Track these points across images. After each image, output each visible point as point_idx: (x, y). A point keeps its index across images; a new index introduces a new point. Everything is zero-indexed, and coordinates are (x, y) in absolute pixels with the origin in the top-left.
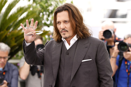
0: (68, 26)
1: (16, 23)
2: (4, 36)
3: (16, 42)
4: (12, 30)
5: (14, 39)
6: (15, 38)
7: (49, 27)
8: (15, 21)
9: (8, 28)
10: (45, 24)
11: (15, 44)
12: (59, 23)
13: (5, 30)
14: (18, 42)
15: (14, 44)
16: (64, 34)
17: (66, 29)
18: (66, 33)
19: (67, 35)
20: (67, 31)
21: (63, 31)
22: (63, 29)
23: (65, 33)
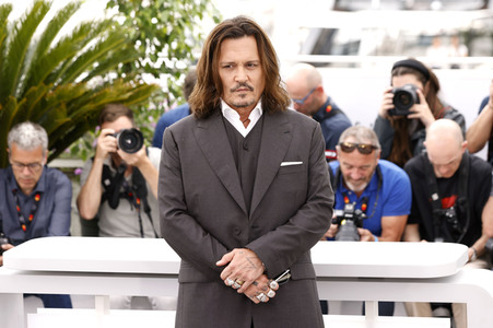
0: (255, 76)
1: (69, 65)
2: (38, 99)
3: (69, 114)
4: (60, 84)
5: (63, 107)
6: (68, 104)
8: (69, 59)
9: (50, 79)
11: (69, 119)
13: (41, 84)
14: (74, 114)
15: (63, 119)
16: (243, 96)
17: (250, 84)
18: (248, 93)
19: (249, 98)
20: (251, 89)
21: (243, 88)
22: (243, 84)
23: (245, 92)
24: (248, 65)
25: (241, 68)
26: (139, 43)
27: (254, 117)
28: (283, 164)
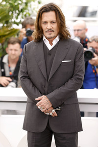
7: (18, 25)
10: (15, 23)
12: (46, 23)
16: (50, 34)
17: (53, 29)
18: (52, 33)
19: (53, 35)
20: (53, 31)
23: (51, 33)
24: (52, 22)
25: (49, 24)
26: (11, 13)
27: (55, 42)
28: (63, 61)
